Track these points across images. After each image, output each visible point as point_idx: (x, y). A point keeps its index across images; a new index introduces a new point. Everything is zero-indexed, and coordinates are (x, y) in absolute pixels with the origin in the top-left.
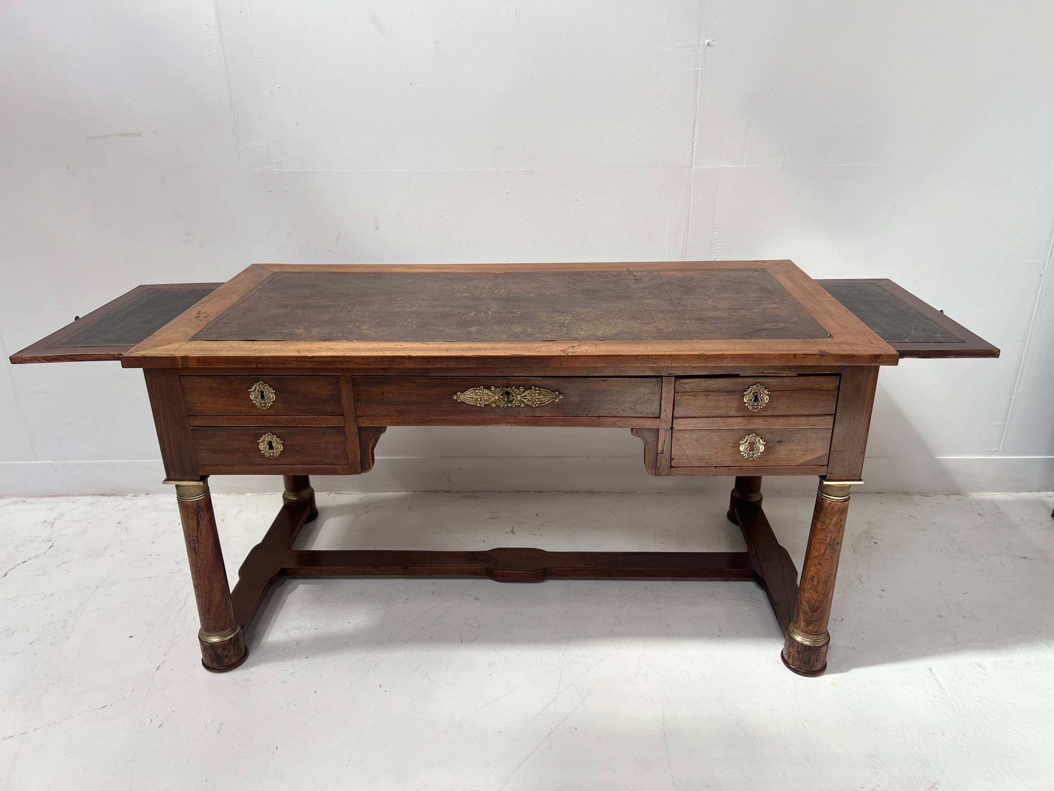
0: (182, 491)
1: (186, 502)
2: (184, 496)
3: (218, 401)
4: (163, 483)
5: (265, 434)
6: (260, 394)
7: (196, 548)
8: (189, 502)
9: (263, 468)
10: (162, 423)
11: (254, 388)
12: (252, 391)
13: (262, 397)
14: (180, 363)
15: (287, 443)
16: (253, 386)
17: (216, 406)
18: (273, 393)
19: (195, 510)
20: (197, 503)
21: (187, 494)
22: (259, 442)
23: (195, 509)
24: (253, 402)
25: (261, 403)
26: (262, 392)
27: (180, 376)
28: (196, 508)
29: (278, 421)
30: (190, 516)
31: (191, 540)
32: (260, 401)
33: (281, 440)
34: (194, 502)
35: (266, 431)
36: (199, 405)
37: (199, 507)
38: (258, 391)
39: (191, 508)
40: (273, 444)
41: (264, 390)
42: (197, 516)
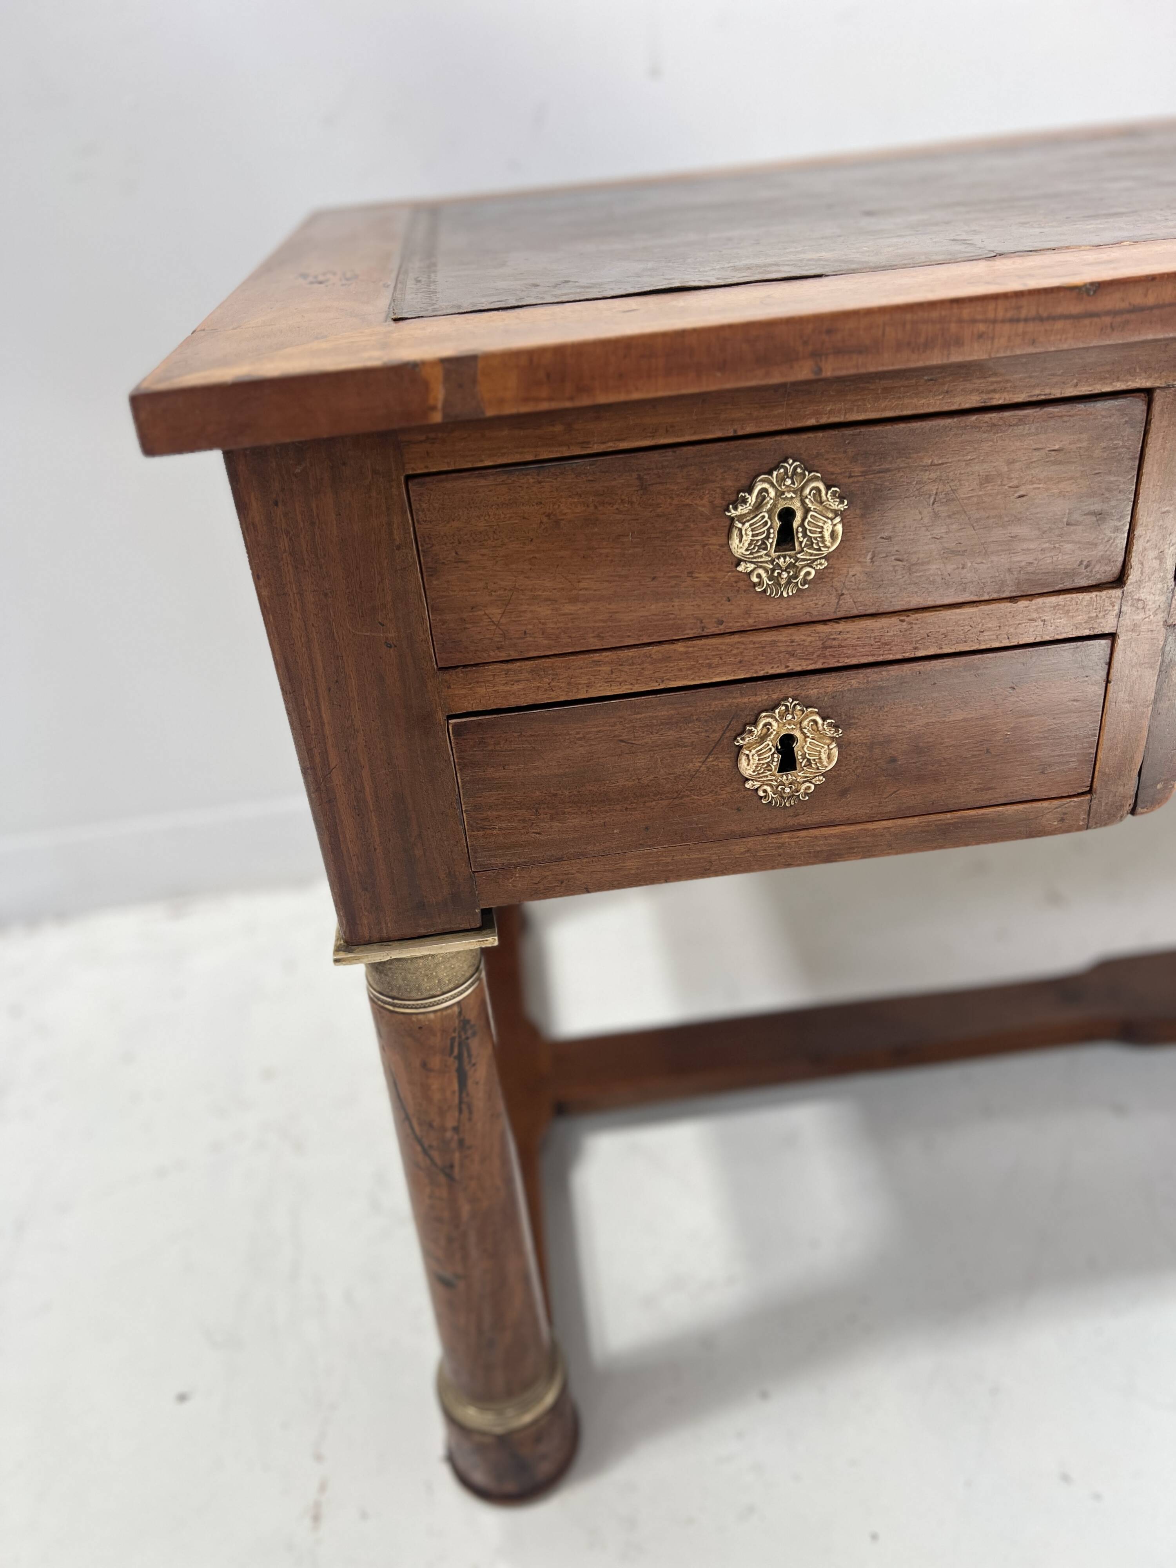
0: (404, 979)
1: (420, 1017)
2: (414, 995)
3: (582, 585)
4: (337, 961)
5: (773, 709)
6: (778, 523)
7: (452, 1166)
8: (432, 1016)
9: (739, 848)
10: (326, 717)
11: (752, 499)
12: (740, 518)
13: (786, 537)
14: (439, 394)
15: (854, 735)
16: (750, 493)
17: (568, 608)
18: (836, 513)
19: (453, 1039)
20: (460, 1013)
21: (426, 985)
22: (741, 747)
23: (454, 1035)
24: (740, 569)
25: (773, 570)
26: (787, 515)
27: (408, 478)
28: (454, 1031)
29: (835, 643)
30: (436, 1062)
31: (435, 1143)
32: (772, 561)
33: (836, 727)
34: (449, 1011)
35: (775, 696)
36: (495, 612)
37: (465, 1023)
38: (768, 511)
39: (439, 1035)
40: (796, 747)
41: (796, 505)
42: (459, 1057)
